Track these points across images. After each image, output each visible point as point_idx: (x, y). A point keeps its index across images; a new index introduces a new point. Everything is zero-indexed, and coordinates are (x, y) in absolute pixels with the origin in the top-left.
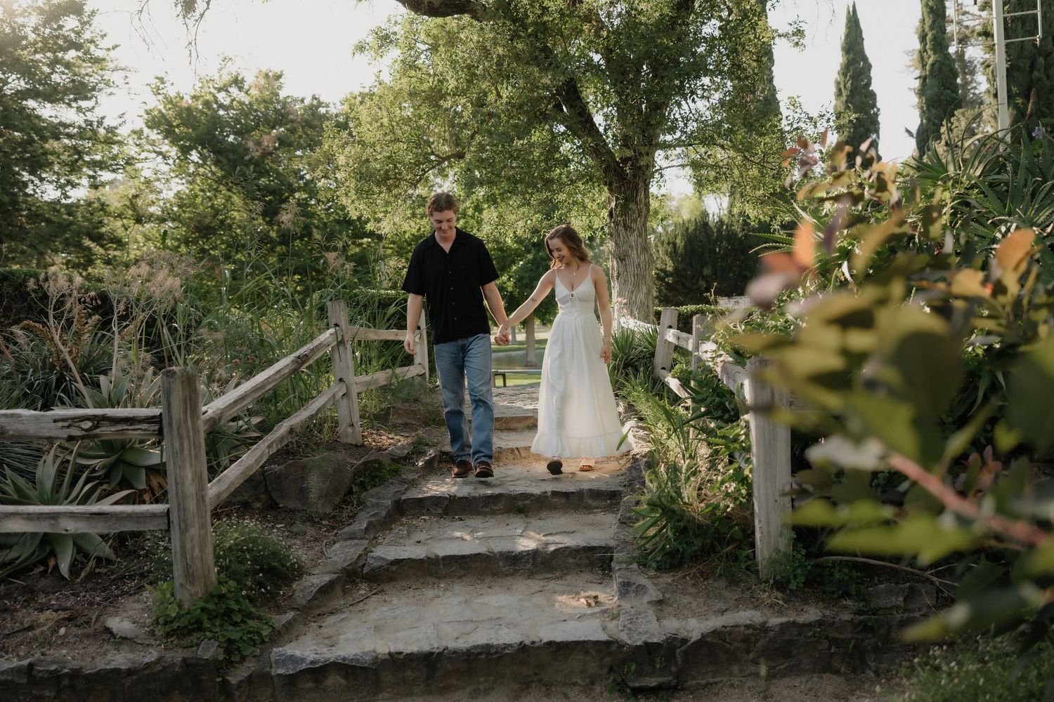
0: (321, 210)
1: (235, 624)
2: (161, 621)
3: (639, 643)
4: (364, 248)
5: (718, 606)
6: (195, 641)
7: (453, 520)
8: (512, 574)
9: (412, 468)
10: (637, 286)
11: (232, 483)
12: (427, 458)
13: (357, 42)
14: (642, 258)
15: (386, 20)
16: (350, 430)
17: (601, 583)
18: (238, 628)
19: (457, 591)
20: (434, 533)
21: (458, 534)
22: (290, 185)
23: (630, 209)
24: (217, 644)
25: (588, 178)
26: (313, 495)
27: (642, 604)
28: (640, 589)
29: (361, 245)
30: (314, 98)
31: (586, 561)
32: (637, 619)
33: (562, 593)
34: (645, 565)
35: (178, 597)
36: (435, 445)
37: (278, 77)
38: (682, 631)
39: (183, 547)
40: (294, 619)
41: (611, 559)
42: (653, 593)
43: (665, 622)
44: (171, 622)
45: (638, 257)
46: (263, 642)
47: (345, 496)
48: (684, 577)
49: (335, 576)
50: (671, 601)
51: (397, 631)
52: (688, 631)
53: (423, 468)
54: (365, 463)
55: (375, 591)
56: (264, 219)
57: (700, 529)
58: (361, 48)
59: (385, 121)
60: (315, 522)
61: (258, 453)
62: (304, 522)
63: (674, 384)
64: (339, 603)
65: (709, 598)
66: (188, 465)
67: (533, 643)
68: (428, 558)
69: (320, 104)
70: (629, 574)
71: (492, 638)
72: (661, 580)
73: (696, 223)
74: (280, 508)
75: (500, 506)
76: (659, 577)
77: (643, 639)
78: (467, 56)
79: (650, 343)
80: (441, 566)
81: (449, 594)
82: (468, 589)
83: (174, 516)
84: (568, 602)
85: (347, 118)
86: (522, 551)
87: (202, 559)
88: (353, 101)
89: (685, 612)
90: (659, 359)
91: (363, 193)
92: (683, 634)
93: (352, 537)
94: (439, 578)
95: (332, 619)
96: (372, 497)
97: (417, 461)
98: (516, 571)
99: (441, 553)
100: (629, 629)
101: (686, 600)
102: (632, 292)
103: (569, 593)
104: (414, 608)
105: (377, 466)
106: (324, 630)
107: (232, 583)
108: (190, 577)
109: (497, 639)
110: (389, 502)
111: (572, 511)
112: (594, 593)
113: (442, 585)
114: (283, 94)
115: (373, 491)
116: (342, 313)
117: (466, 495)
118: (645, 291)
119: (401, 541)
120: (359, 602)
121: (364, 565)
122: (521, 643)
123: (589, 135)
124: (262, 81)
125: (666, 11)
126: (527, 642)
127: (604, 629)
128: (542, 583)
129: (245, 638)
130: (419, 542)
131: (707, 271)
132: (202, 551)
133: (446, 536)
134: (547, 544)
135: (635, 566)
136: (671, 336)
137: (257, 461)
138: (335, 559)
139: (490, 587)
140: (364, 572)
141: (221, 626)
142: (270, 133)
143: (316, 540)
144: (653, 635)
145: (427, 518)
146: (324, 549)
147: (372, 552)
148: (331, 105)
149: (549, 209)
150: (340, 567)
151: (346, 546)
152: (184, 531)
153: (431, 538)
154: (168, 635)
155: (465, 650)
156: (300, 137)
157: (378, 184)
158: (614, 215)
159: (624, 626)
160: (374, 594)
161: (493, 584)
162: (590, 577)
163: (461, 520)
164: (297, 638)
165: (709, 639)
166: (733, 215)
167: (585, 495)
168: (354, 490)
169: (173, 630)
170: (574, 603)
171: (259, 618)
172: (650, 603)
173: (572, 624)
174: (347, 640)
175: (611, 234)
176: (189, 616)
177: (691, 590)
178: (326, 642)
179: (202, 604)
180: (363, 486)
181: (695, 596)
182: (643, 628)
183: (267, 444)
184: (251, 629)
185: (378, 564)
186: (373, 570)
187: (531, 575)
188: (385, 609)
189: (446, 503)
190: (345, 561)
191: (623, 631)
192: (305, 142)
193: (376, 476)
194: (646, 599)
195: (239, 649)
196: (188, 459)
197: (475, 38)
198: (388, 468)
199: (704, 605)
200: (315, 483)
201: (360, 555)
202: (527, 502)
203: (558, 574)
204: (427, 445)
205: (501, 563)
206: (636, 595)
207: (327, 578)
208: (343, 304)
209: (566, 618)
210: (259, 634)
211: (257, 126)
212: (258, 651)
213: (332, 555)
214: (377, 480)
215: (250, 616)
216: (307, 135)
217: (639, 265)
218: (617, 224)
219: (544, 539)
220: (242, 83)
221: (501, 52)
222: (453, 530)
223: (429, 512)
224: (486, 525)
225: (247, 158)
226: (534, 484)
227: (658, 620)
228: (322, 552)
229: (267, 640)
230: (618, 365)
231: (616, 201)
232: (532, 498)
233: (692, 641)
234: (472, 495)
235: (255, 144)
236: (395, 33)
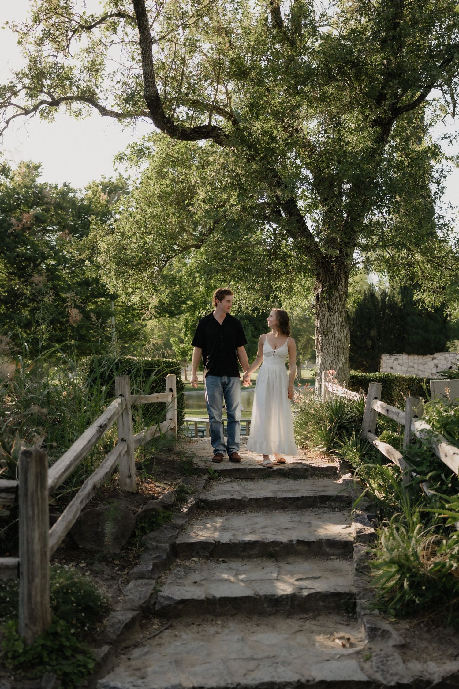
0: (66, 274)
1: (67, 658)
2: (10, 655)
3: (393, 684)
4: (99, 305)
5: (450, 651)
6: (39, 674)
7: (218, 562)
8: (274, 614)
9: (180, 514)
10: (337, 356)
11: (60, 537)
12: (189, 505)
13: (117, 154)
14: (342, 334)
15: (142, 137)
16: (128, 481)
17: (348, 625)
18: (69, 662)
19: (232, 628)
20: (205, 574)
21: (225, 576)
22: (43, 253)
23: (333, 295)
24: (55, 676)
25: (301, 269)
26: (108, 539)
27: (388, 647)
28: (385, 634)
29: (97, 302)
30: (65, 185)
31: (334, 604)
32: (387, 661)
33: (319, 633)
34: (385, 612)
35: (23, 635)
36: (193, 493)
37: (37, 167)
38: (425, 673)
39: (29, 595)
40: (109, 652)
41: (355, 604)
42: (396, 638)
43: (410, 665)
44: (18, 657)
45: (339, 333)
46: (89, 674)
47: (130, 538)
48: (419, 624)
49: (136, 613)
50: (411, 645)
51: (193, 666)
52: (430, 674)
53: (188, 514)
54: (145, 511)
55: (166, 626)
56: (19, 280)
57: (430, 582)
58: (120, 158)
59: (138, 217)
60: (109, 562)
61: (74, 509)
62: (100, 561)
63: (383, 447)
64: (139, 636)
65: (442, 644)
66: (36, 528)
67: (308, 681)
68: (208, 599)
69: (70, 190)
70: (374, 619)
71: (274, 677)
72: (400, 626)
73: (365, 294)
74: (80, 548)
75: (255, 551)
76: (398, 623)
77: (396, 680)
78: (214, 174)
79: (358, 410)
80: (218, 606)
81: (226, 631)
82: (241, 626)
83: (24, 569)
84: (326, 643)
85: (91, 202)
86: (283, 595)
87: (42, 603)
88: (95, 188)
89: (424, 656)
90: (366, 424)
91: (120, 274)
92: (427, 677)
93: (141, 576)
94: (216, 616)
95: (137, 652)
96: (151, 539)
97: (182, 507)
98: (278, 611)
99: (218, 595)
100: (383, 670)
101: (424, 644)
102: (333, 361)
103: (325, 633)
104: (202, 643)
105: (154, 513)
106: (133, 663)
107: (62, 622)
108: (32, 618)
109: (279, 678)
110: (167, 546)
111: (313, 557)
112: (347, 636)
113: (219, 622)
114: (40, 181)
115: (152, 534)
116: (127, 386)
117: (228, 541)
118: (343, 360)
119: (181, 581)
120: (155, 636)
121: (155, 603)
122: (299, 681)
123: (304, 236)
124: (24, 170)
125: (369, 143)
126: (303, 680)
127: (362, 669)
128: (300, 623)
129: (76, 671)
130: (195, 583)
131: (373, 333)
132: (42, 597)
133: (216, 578)
134: (301, 589)
135: (376, 612)
136: (379, 406)
137: (74, 516)
138: (131, 596)
139: (257, 625)
140: (156, 609)
141: (57, 659)
142: (29, 212)
143: (113, 578)
144: (402, 676)
145: (196, 559)
146: (120, 586)
147: (161, 591)
148: (78, 191)
149: (267, 291)
150: (137, 604)
151: (138, 586)
152: (31, 581)
153: (205, 579)
154: (16, 668)
155: (254, 687)
156: (52, 215)
157: (132, 267)
158: (320, 299)
159: (378, 668)
160: (166, 629)
161: (259, 622)
162: (338, 619)
163: (224, 562)
164: (113, 669)
165: (448, 682)
166: (395, 289)
167: (324, 544)
168: (137, 534)
169: (21, 664)
170: (330, 643)
171: (84, 653)
172: (395, 646)
173: (334, 664)
174: (155, 673)
175: (317, 314)
176: (33, 652)
177: (426, 636)
178: (137, 673)
179: (42, 642)
180: (143, 531)
181: (430, 643)
182: (393, 670)
183: (79, 500)
184: (80, 663)
185: (167, 603)
186: (163, 608)
187: (289, 615)
188: (178, 644)
189: (212, 547)
190: (140, 598)
191: (377, 672)
192: (56, 219)
193: (153, 522)
194: (391, 643)
195: (72, 681)
196: (37, 523)
197: (221, 161)
198: (162, 515)
199: (438, 650)
200: (109, 528)
201: (151, 594)
202: (277, 548)
203: (311, 614)
204: (187, 493)
205: (265, 605)
206: (382, 639)
207: (130, 615)
208: (127, 379)
209: (328, 658)
210: (85, 666)
211: (18, 206)
212: (86, 682)
213: (128, 593)
214: (154, 525)
215: (76, 650)
216: (58, 214)
217: (339, 339)
218: (322, 306)
219: (296, 583)
220: (8, 171)
221: (240, 172)
222: (221, 572)
223: (198, 555)
224: (245, 567)
225: (10, 231)
226: (279, 532)
227: (404, 662)
228: (120, 590)
229: (92, 672)
230: (334, 427)
231: (322, 288)
232: (281, 545)
233: (435, 682)
234: (233, 541)
235: (17, 220)
236: (148, 148)
